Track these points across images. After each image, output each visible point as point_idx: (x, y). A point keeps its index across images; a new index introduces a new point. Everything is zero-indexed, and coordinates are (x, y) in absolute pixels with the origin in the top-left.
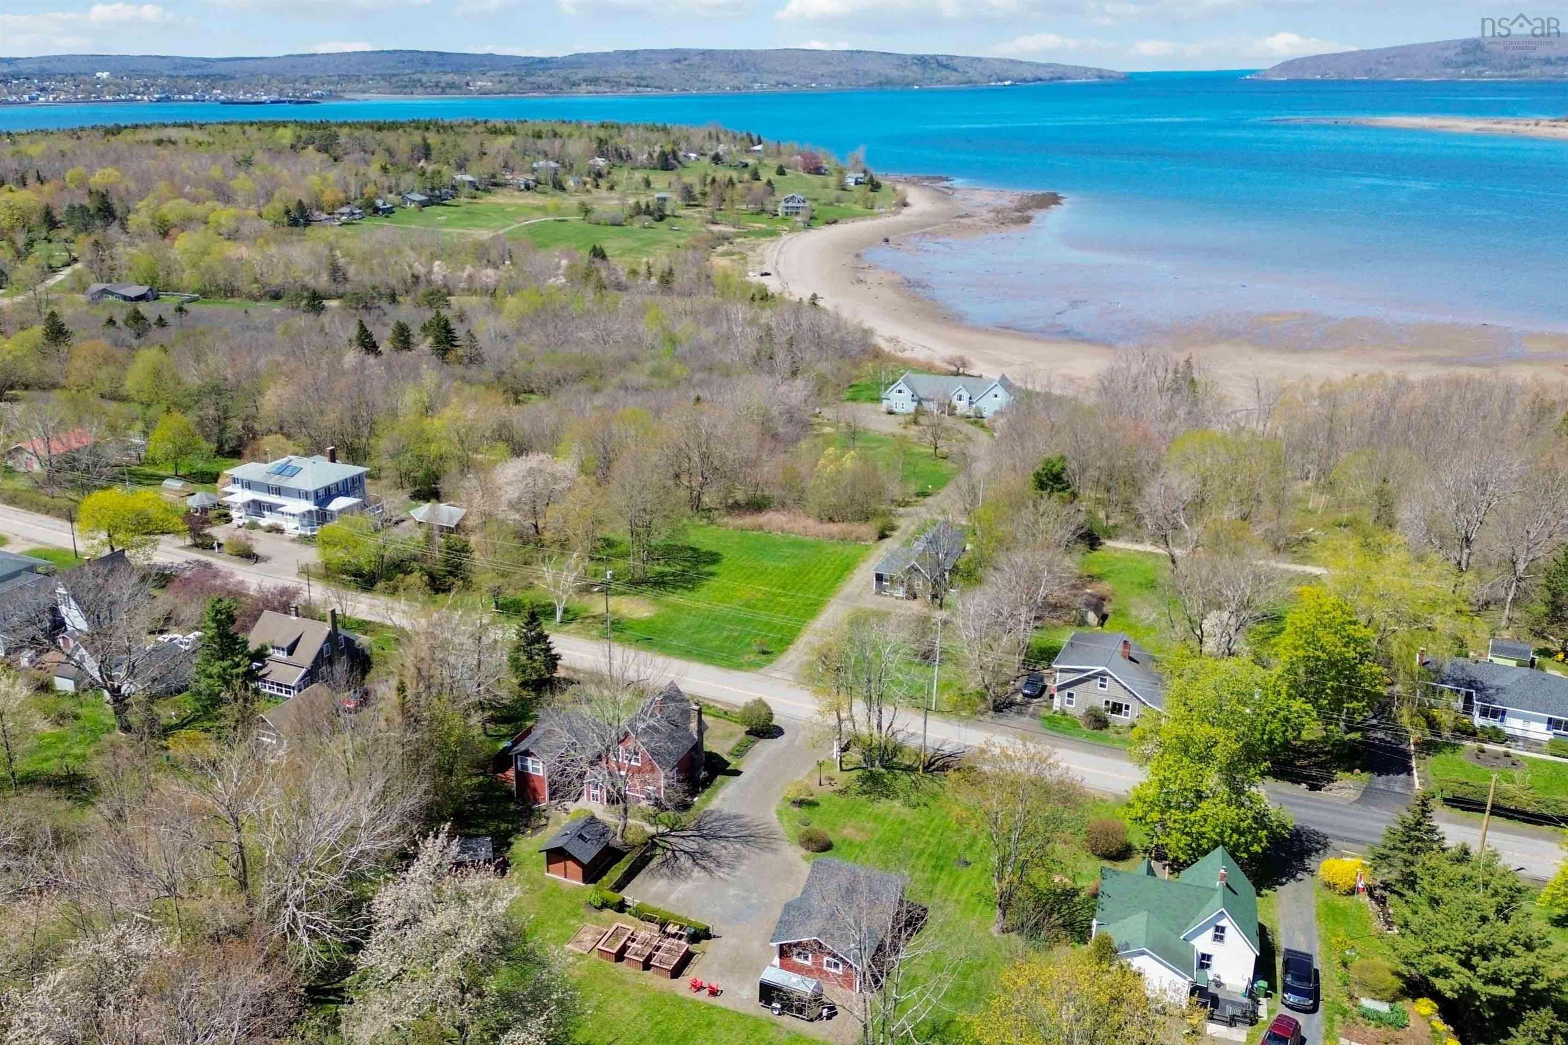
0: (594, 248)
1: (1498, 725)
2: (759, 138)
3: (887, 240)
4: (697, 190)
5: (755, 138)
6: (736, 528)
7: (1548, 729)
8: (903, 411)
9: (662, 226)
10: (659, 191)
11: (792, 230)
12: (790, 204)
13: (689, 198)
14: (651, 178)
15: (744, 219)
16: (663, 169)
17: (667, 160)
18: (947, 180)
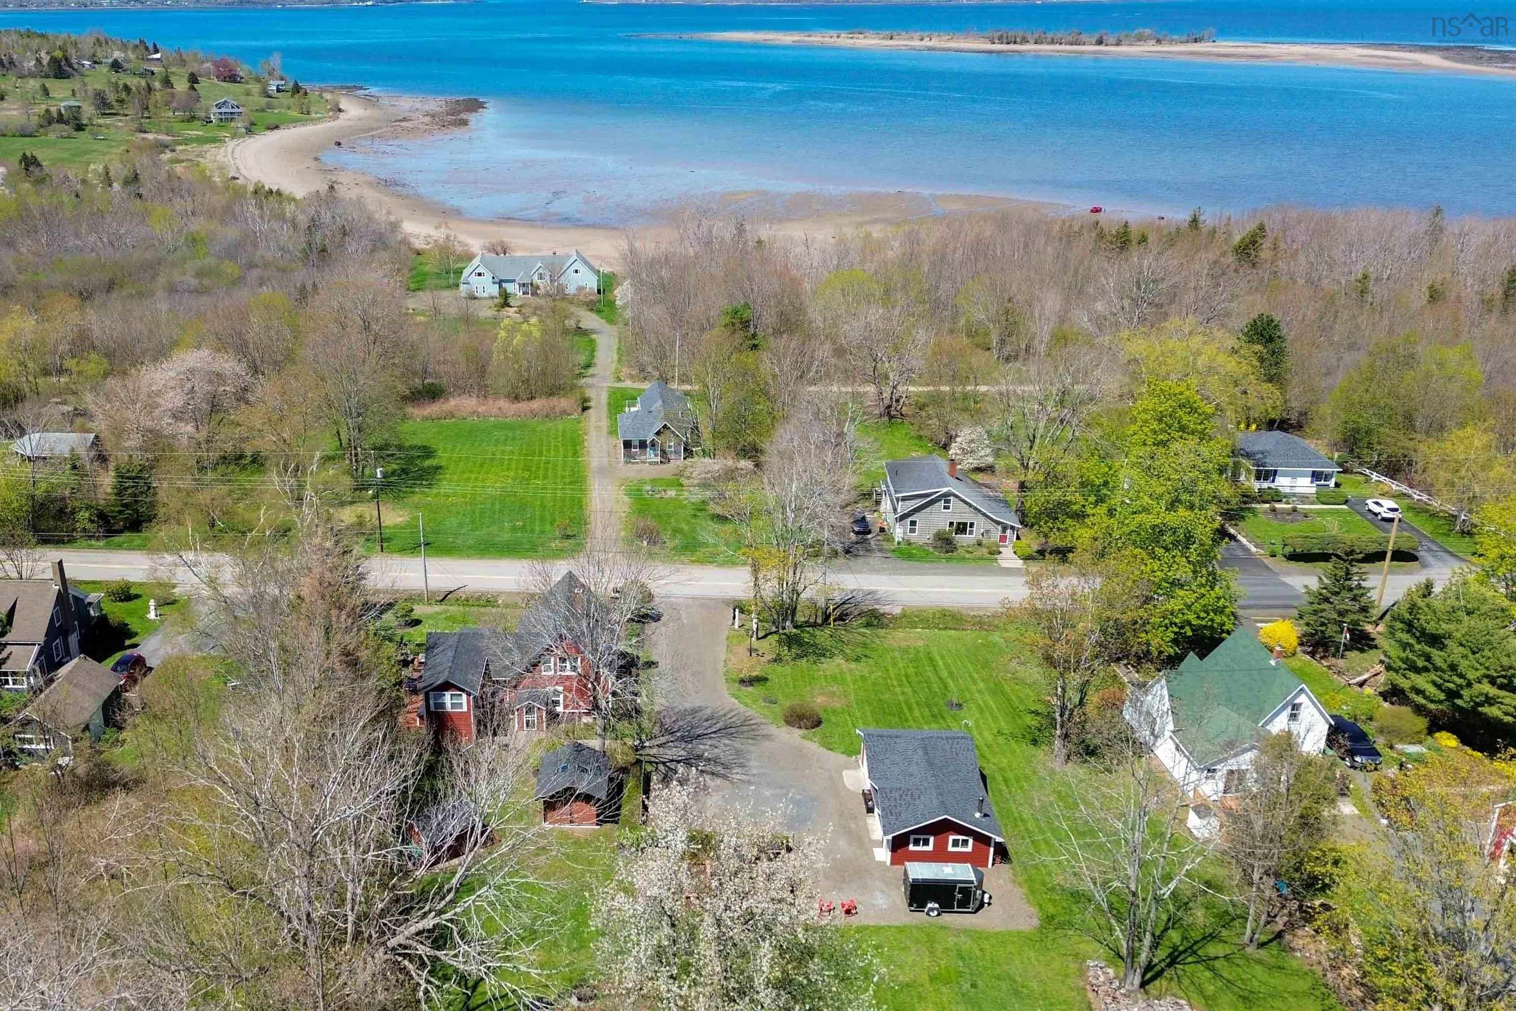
0: (25, 157)
1: (1272, 485)
2: (155, 46)
3: (339, 144)
4: (111, 97)
5: (151, 47)
6: (425, 419)
7: (1312, 482)
8: (486, 295)
9: (83, 136)
10: (62, 100)
11: (234, 136)
12: (223, 110)
13: (103, 104)
14: (47, 85)
15: (178, 126)
16: (56, 77)
17: (60, 67)
18: (361, 88)
